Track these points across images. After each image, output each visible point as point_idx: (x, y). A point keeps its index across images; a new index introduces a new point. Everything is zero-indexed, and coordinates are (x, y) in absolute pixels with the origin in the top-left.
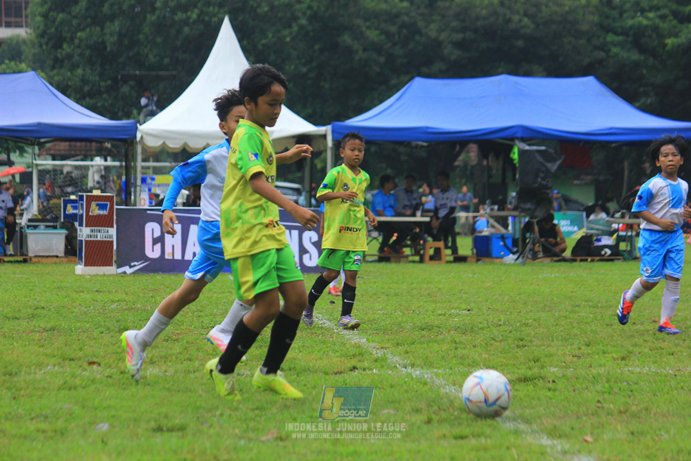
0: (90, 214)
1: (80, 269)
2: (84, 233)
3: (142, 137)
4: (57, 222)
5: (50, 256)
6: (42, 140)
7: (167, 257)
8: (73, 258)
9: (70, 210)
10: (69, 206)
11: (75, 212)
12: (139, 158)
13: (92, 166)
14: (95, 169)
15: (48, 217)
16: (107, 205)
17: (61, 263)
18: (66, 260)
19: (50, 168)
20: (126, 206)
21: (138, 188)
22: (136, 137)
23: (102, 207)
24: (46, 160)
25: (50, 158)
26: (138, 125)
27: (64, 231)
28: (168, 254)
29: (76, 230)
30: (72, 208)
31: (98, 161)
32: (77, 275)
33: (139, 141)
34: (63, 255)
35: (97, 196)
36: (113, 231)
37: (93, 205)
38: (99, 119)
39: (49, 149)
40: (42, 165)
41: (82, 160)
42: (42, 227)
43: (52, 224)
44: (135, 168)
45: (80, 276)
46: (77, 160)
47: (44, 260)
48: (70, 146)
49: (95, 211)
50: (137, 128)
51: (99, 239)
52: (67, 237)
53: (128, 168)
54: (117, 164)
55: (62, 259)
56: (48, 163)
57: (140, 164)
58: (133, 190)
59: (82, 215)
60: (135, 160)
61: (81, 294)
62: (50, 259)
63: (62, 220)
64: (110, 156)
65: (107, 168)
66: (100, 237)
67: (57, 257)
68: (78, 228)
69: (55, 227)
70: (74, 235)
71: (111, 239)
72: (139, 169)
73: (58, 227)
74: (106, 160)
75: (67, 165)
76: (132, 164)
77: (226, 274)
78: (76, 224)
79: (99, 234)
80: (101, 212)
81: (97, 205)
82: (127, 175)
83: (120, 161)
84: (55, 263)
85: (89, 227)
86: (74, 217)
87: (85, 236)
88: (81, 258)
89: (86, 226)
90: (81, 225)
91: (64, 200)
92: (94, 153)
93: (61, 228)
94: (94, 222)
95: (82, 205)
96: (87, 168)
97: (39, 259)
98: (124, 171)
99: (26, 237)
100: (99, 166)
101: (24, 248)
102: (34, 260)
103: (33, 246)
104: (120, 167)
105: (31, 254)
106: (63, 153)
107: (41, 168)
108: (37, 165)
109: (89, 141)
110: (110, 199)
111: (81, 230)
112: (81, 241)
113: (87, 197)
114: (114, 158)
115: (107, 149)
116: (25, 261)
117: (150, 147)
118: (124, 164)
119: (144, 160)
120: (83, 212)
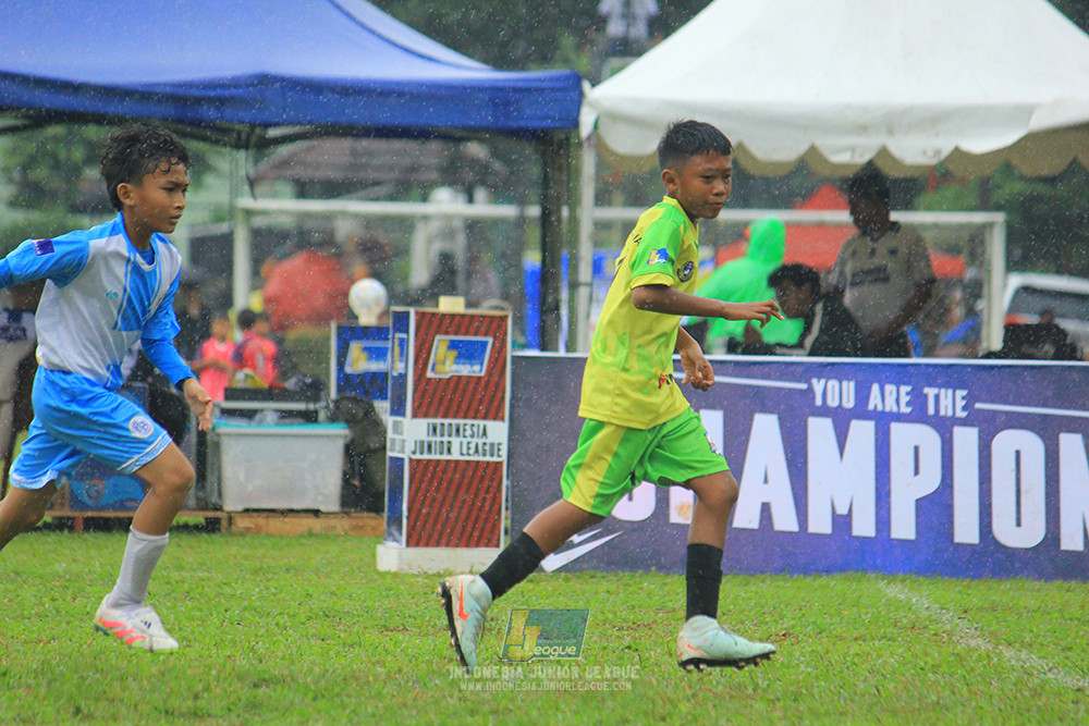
0: (429, 374)
1: (392, 555)
2: (407, 435)
3: (596, 126)
4: (316, 399)
5: (291, 511)
6: (273, 133)
7: (675, 518)
8: (368, 519)
9: (360, 361)
10: (355, 349)
11: (375, 366)
12: (588, 192)
13: (426, 218)
14: (435, 226)
15: (291, 384)
16: (485, 344)
17: (327, 536)
18: (343, 524)
19: (286, 222)
20: (543, 349)
21: (583, 292)
22: (576, 124)
23: (467, 353)
24: (274, 195)
25: (288, 189)
26: (586, 85)
27: (341, 431)
28: (681, 508)
29: (378, 427)
30: (364, 356)
31: (446, 202)
32: (383, 575)
33: (589, 138)
34: (333, 505)
35: (453, 316)
36: (498, 431)
37: (440, 344)
38: (458, 66)
39: (285, 163)
40: (264, 213)
41: (391, 198)
42: (271, 417)
43: (301, 406)
44: (574, 220)
45: (395, 575)
46: (377, 199)
47: (276, 523)
48: (354, 153)
49: (446, 365)
50: (581, 95)
51: (455, 456)
52: (349, 450)
54: (508, 211)
55: (333, 522)
56: (281, 206)
57: (589, 213)
58: (564, 295)
59: (403, 377)
60: (574, 204)
61: (399, 636)
62: (290, 521)
63: (333, 394)
64: (483, 183)
65: (474, 227)
66: (459, 450)
67: (316, 513)
68: (389, 420)
69: (309, 417)
70: (374, 444)
71: (495, 459)
72: (586, 229)
73: (322, 415)
74: (471, 200)
75: (344, 214)
76: (565, 212)
77: (871, 575)
78: (382, 407)
79: (455, 441)
80: (465, 370)
81: (453, 345)
82: (548, 248)
83: (522, 201)
84: (311, 534)
85: (426, 415)
86: (374, 384)
87: (410, 447)
88: (395, 520)
89: (415, 415)
90: (398, 409)
91: (339, 328)
92: (434, 176)
93: (333, 419)
94: (442, 400)
95: (403, 344)
96: (405, 224)
97: (261, 520)
98: (534, 234)
99: (217, 445)
100: (448, 218)
101: (211, 479)
102: (242, 523)
103: (242, 476)
104: (521, 222)
105: (230, 505)
106: (335, 175)
107: (259, 222)
108: (249, 213)
109: (422, 134)
110: (495, 325)
111: (397, 428)
112: (398, 462)
113: (421, 316)
114: (499, 194)
115: (474, 163)
116: (212, 526)
117: (622, 158)
118: (534, 211)
119: (602, 198)
120: (400, 365)
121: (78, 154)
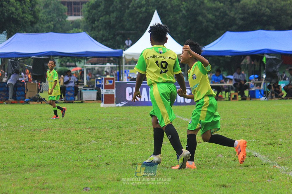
0: (106, 84)
1: (102, 105)
2: (104, 91)
3: (124, 56)
4: (93, 88)
5: (91, 100)
6: (88, 57)
8: (100, 101)
9: (98, 83)
11: (100, 84)
12: (124, 63)
13: (106, 67)
14: (107, 68)
15: (90, 86)
16: (112, 81)
17: (95, 103)
18: (97, 101)
19: (90, 68)
20: (119, 81)
21: (123, 75)
22: (122, 55)
23: (110, 82)
25: (90, 64)
26: (123, 51)
27: (96, 91)
29: (100, 91)
31: (108, 65)
35: (108, 78)
36: (114, 91)
37: (107, 81)
39: (90, 61)
41: (102, 64)
42: (88, 90)
43: (91, 88)
44: (122, 67)
45: (102, 107)
46: (100, 65)
47: (89, 102)
48: (98, 59)
49: (108, 83)
52: (97, 93)
53: (119, 67)
54: (115, 66)
56: (90, 66)
57: (124, 66)
58: (121, 75)
59: (103, 85)
60: (122, 64)
61: (103, 114)
63: (95, 87)
65: (111, 68)
66: (109, 93)
67: (94, 100)
68: (101, 90)
69: (93, 90)
70: (100, 92)
71: (114, 94)
72: (124, 68)
74: (111, 64)
75: (96, 67)
78: (101, 88)
80: (110, 84)
81: (109, 81)
82: (119, 70)
83: (117, 64)
84: (93, 103)
86: (100, 86)
87: (104, 93)
88: (102, 101)
89: (105, 89)
90: (102, 88)
91: (96, 80)
92: (106, 61)
94: (107, 87)
95: (103, 81)
96: (104, 67)
97: (87, 101)
98: (118, 68)
99: (82, 93)
100: (108, 67)
101: (82, 97)
102: (85, 102)
103: (85, 96)
104: (117, 67)
105: (84, 100)
106: (95, 62)
107: (87, 68)
108: (86, 67)
109: (105, 57)
110: (113, 79)
111: (102, 91)
112: (103, 95)
113: (105, 78)
114: (114, 64)
115: (111, 60)
116: (82, 102)
117: (128, 59)
118: (118, 66)
119: (125, 64)
120: (103, 84)
121: (67, 60)
